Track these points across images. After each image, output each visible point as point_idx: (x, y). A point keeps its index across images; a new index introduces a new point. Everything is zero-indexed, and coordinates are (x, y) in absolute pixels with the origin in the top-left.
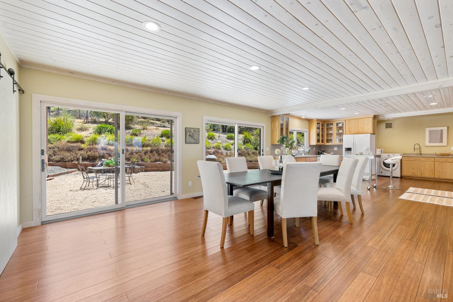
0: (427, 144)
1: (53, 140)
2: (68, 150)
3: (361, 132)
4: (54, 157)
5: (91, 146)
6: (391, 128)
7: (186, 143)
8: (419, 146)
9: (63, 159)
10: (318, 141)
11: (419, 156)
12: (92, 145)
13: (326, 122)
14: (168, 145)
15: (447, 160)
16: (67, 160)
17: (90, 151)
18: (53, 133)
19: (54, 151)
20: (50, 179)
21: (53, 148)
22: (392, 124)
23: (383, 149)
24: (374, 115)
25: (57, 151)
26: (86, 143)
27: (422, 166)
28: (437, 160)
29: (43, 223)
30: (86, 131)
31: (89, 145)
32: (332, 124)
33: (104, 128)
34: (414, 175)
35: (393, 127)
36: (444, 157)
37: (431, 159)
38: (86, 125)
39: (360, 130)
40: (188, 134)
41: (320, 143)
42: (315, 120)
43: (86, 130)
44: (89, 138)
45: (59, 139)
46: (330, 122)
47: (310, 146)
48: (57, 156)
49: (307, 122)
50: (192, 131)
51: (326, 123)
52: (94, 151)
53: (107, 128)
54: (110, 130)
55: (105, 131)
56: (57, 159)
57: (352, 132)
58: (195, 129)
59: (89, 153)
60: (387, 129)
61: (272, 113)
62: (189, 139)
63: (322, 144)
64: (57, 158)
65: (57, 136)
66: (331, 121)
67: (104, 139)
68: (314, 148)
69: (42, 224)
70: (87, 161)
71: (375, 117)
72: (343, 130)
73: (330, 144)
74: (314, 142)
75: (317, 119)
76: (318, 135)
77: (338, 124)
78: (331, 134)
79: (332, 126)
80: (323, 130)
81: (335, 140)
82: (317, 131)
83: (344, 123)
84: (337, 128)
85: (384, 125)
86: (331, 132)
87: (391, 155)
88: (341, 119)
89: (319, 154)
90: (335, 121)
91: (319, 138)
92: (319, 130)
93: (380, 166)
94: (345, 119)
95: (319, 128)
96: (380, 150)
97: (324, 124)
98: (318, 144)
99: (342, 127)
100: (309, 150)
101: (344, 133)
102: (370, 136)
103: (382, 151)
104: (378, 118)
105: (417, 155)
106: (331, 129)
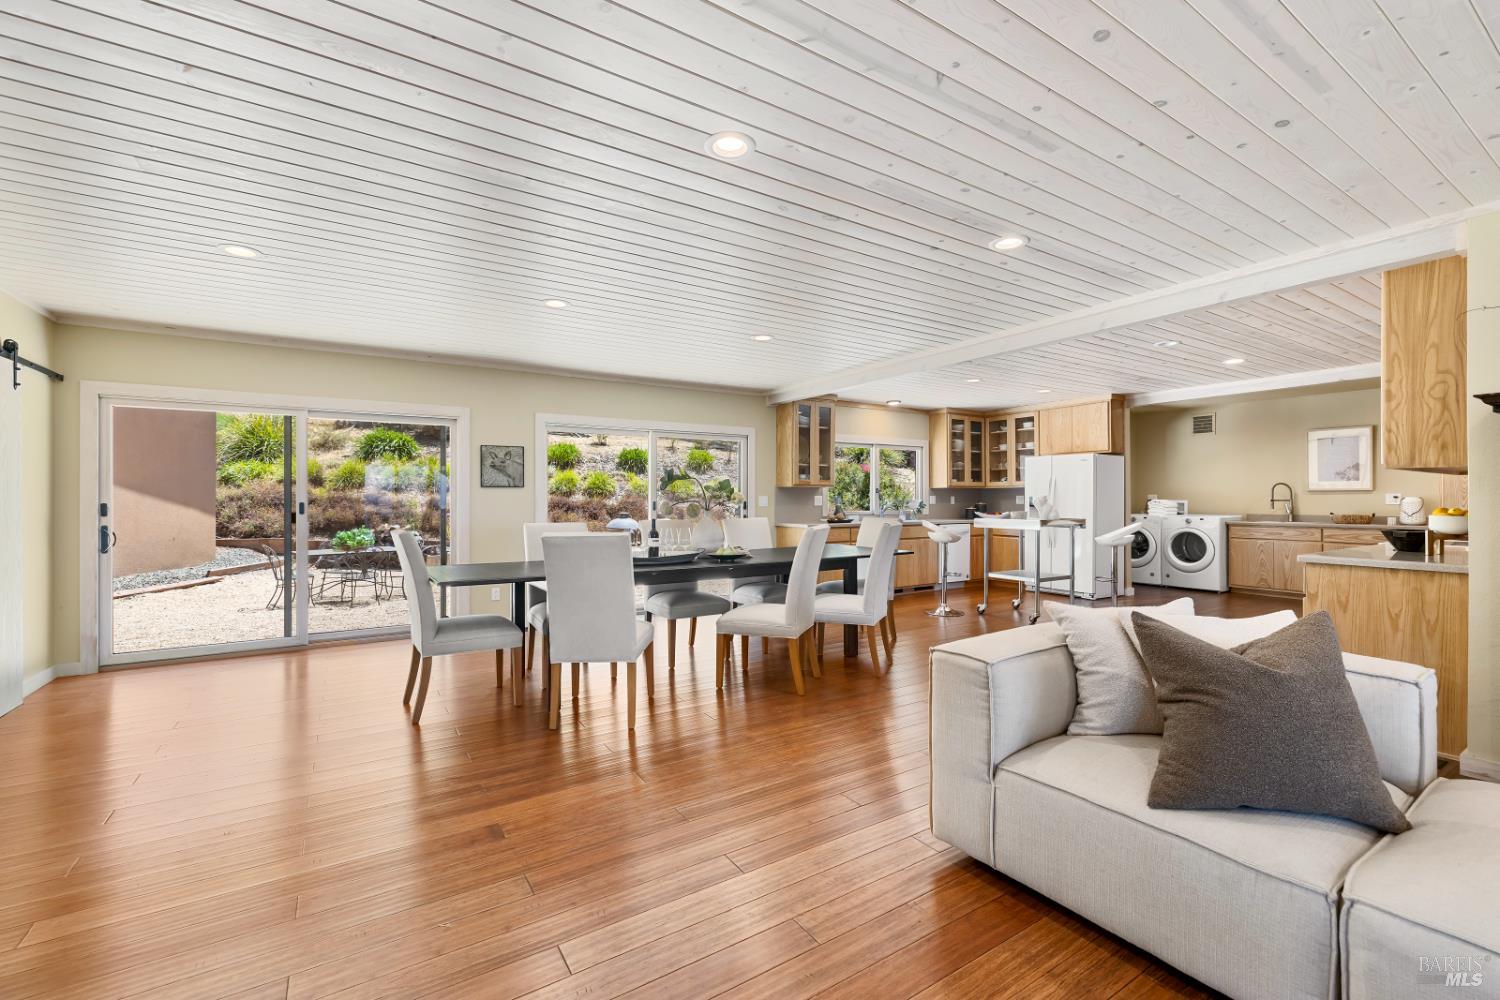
0: (1315, 482)
1: (243, 477)
2: (275, 505)
3: (1079, 447)
4: (237, 524)
5: (341, 494)
6: (1207, 432)
7: (482, 486)
8: (1289, 491)
9: (262, 528)
10: (957, 474)
11: (1291, 523)
12: (343, 489)
13: (989, 417)
14: (558, 489)
15: (1356, 538)
16: (270, 531)
17: (333, 507)
18: (241, 457)
19: (240, 507)
20: (212, 582)
21: (240, 499)
22: (1213, 419)
23: (1186, 502)
24: (1113, 395)
25: (247, 507)
26: (328, 485)
27: (1287, 557)
28: (1329, 537)
29: (103, 670)
30: (336, 451)
31: (335, 490)
32: (1004, 423)
33: (382, 441)
34: (1263, 586)
35: (1213, 429)
36: (1354, 526)
37: (1312, 534)
38: (337, 432)
39: (1078, 442)
40: (488, 462)
41: (968, 482)
42: (945, 412)
43: (335, 448)
44: (335, 471)
45: (258, 475)
46: (998, 415)
47: (934, 491)
48: (246, 520)
49: (922, 420)
50: (501, 455)
51: (987, 421)
52: (344, 508)
53: (391, 441)
54: (399, 446)
55: (385, 450)
56: (246, 528)
57: (1056, 450)
58: (510, 449)
59: (331, 513)
60: (1197, 434)
61: (775, 395)
62: (493, 476)
63: (977, 484)
64: (246, 525)
65: (254, 465)
66: (1002, 412)
67: (379, 472)
68: (953, 499)
69: (100, 672)
70: (323, 536)
71: (1119, 401)
72: (1033, 441)
73: (1002, 484)
74: (942, 480)
75: (949, 408)
76: (956, 457)
77: (1019, 422)
78: (1005, 453)
79: (1004, 429)
80: (976, 442)
81: (1012, 474)
82: (953, 446)
83: (1036, 420)
84: (1018, 434)
85: (1188, 424)
86: (1003, 447)
87: (1195, 519)
88: (1027, 408)
89: (968, 516)
90: (1009, 414)
91: (963, 466)
92: (959, 442)
93: (1164, 555)
94: (1039, 407)
95: (961, 436)
96: (1173, 503)
97: (980, 423)
98: (961, 484)
99: (1031, 433)
100: (922, 505)
101: (1036, 452)
102: (1095, 460)
103: (1181, 506)
104: (1126, 403)
105: (1285, 518)
106: (1000, 438)
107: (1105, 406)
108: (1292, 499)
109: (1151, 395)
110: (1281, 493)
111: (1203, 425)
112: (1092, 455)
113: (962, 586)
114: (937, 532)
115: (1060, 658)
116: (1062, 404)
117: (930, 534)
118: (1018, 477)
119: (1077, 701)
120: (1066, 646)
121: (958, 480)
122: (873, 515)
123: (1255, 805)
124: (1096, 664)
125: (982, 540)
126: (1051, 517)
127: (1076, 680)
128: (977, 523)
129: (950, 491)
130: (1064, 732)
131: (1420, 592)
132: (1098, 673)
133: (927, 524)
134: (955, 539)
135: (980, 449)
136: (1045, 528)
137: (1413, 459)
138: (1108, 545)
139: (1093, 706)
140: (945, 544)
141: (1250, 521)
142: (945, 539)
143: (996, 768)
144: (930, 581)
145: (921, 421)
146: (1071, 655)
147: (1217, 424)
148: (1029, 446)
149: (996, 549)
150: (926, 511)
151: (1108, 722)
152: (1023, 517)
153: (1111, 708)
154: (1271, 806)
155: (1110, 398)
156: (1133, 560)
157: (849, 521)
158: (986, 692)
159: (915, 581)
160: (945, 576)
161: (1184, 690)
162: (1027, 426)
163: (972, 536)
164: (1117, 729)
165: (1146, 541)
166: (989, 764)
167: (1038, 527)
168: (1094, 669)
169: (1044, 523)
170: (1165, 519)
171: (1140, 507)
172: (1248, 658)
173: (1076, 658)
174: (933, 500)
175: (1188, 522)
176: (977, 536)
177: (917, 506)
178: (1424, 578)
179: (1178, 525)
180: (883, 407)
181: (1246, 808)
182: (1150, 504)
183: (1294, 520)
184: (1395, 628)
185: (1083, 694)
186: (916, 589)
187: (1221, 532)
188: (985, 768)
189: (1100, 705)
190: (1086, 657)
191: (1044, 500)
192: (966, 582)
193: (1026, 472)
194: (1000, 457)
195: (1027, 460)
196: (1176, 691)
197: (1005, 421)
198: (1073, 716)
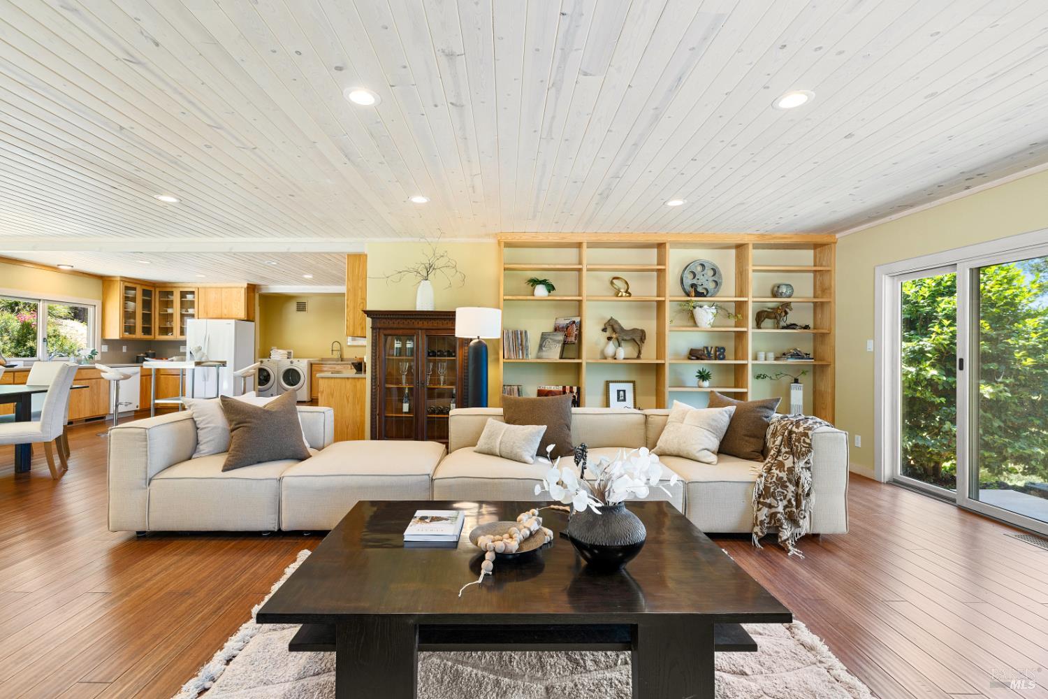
3: (225, 315)
6: (304, 311)
8: (339, 346)
10: (129, 329)
11: (340, 362)
13: (159, 287)
22: (307, 304)
23: (292, 351)
24: (248, 284)
32: (171, 293)
35: (307, 310)
39: (225, 311)
41: (139, 334)
42: (119, 279)
46: (165, 287)
47: (106, 342)
51: (157, 290)
57: (210, 316)
60: (298, 312)
63: (147, 337)
66: (170, 285)
68: (124, 349)
71: (252, 289)
72: (194, 308)
73: (169, 337)
74: (114, 332)
75: (121, 277)
76: (128, 316)
77: (183, 294)
78: (172, 315)
79: (171, 298)
80: (147, 304)
81: (177, 330)
82: (125, 307)
83: (196, 293)
84: (182, 303)
85: (293, 306)
86: (170, 311)
87: (295, 361)
88: (189, 285)
89: (139, 360)
90: (175, 287)
91: (135, 323)
92: (131, 304)
93: (279, 382)
94: (198, 285)
95: (134, 300)
96: (285, 352)
97: (151, 291)
98: (133, 336)
99: (192, 303)
100: (94, 353)
101: (196, 315)
102: (236, 323)
103: (289, 353)
104: (256, 291)
105: (337, 360)
106: (169, 304)
107: (243, 290)
108: (341, 350)
109: (271, 287)
110: (336, 346)
111: (301, 307)
112: (233, 321)
113: (133, 414)
114: (109, 373)
115: (189, 423)
116: (214, 285)
117: (103, 375)
118: (182, 332)
119: (197, 443)
120: (193, 418)
121: (130, 333)
122: (39, 360)
123: (261, 460)
124: (207, 423)
125: (151, 378)
126: (203, 360)
127: (197, 433)
128: (146, 365)
129: (122, 341)
130: (190, 458)
131: (355, 386)
132: (208, 427)
133: (98, 366)
134: (127, 377)
135: (150, 310)
136: (198, 369)
137: (354, 333)
138: (240, 376)
139: (204, 443)
140: (118, 381)
141: (323, 361)
142: (118, 377)
143: (150, 480)
144: (101, 413)
145: (96, 286)
146: (195, 422)
147: (309, 306)
148: (191, 311)
149: (163, 385)
150: (97, 357)
151: (211, 449)
152: (183, 360)
153: (213, 442)
154: (267, 459)
155: (246, 286)
156: (259, 387)
157: (13, 366)
158: (145, 443)
159: (87, 414)
160: (117, 406)
161: (239, 424)
162: (189, 297)
163: (141, 376)
164: (216, 451)
165: (269, 375)
166: (146, 479)
167: (193, 366)
168: (206, 426)
169: (198, 364)
170: (280, 361)
171: (265, 354)
172: (266, 408)
173: (197, 423)
174: (105, 348)
175: (292, 362)
176: (146, 375)
177: (89, 353)
178: (356, 380)
179: (286, 365)
180: (55, 269)
181: (259, 462)
182: (272, 352)
183: (342, 361)
184: (348, 400)
185: (200, 439)
186: (87, 420)
187: (308, 368)
188: (144, 481)
189: (207, 442)
190: (202, 422)
191: (200, 349)
192: (136, 411)
193: (188, 329)
194: (167, 317)
195: (189, 321)
196: (236, 425)
197: (172, 292)
198: (195, 450)
